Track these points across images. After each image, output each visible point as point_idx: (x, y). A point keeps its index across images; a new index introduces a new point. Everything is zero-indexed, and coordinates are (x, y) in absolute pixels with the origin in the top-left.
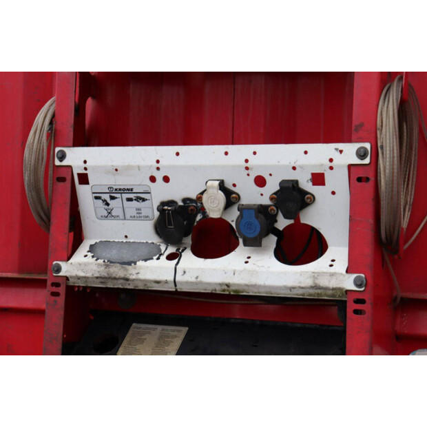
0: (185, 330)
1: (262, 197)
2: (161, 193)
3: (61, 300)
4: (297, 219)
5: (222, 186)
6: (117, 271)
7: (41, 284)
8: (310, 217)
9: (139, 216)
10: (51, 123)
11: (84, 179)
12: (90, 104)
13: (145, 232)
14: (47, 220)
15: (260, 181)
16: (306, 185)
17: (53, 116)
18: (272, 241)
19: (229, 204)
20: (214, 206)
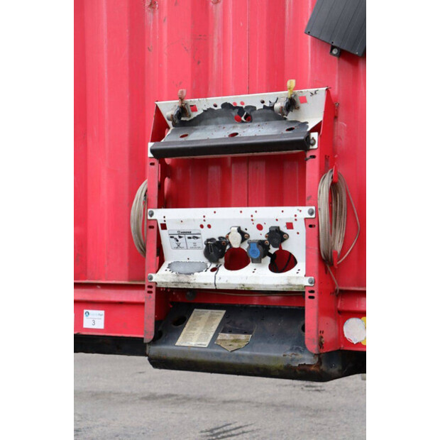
0: (224, 312)
1: (262, 236)
2: (206, 234)
3: (153, 295)
4: (280, 248)
5: (239, 230)
6: (183, 278)
7: (142, 287)
8: (286, 246)
9: (195, 247)
10: (145, 195)
11: (164, 227)
12: (167, 181)
13: (199, 256)
14: (144, 250)
15: (260, 227)
16: (284, 229)
17: (147, 191)
18: (267, 260)
19: (243, 240)
20: (235, 241)
